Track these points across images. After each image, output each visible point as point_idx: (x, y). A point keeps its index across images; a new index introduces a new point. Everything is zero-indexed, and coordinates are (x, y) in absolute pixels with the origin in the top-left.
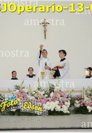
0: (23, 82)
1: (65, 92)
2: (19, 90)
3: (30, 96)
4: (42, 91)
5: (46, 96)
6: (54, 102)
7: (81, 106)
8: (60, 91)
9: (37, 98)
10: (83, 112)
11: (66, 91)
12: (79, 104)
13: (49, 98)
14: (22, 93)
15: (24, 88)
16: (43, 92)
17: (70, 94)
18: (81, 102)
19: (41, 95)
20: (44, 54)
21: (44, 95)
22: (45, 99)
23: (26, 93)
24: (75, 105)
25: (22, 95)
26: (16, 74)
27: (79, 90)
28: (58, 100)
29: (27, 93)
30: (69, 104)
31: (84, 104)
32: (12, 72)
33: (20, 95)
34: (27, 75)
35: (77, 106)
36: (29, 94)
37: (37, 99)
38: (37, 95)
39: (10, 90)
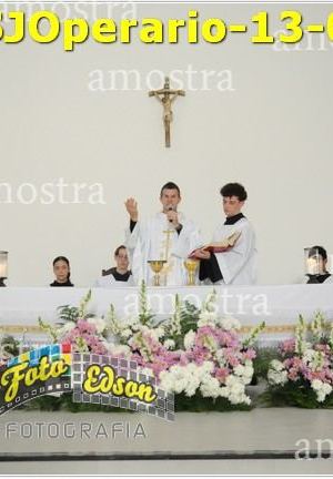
0: (89, 296)
1: (237, 330)
2: (76, 322)
3: (112, 344)
4: (155, 327)
5: (170, 343)
6: (199, 364)
7: (290, 381)
8: (218, 326)
9: (137, 351)
10: (299, 402)
11: (239, 326)
12: (285, 373)
13: (180, 352)
14: (86, 335)
15: (92, 316)
16: (160, 332)
17: (253, 337)
18: (291, 366)
19: (150, 340)
21: (162, 340)
22: (166, 353)
23: (99, 332)
24: (271, 375)
25: (84, 341)
28: (211, 359)
29: (104, 334)
31: (300, 373)
33: (78, 341)
34: (105, 273)
35: (278, 381)
36: (112, 337)
37: (136, 355)
38: (139, 339)
39: (45, 324)
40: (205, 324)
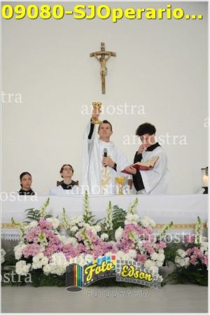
0: (48, 202)
1: (152, 227)
2: (38, 220)
3: (64, 237)
4: (95, 225)
5: (105, 236)
6: (125, 252)
7: (191, 265)
8: (139, 224)
9: (82, 242)
10: (198, 280)
11: (154, 224)
12: (188, 259)
13: (112, 243)
14: (45, 230)
15: (49, 216)
16: (98, 228)
17: (164, 232)
18: (192, 254)
19: (91, 234)
20: (105, 132)
21: (99, 234)
22: (102, 243)
23: (55, 228)
24: (178, 260)
25: (44, 235)
26: (30, 179)
27: (188, 222)
28: (134, 248)
29: (59, 230)
30: (161, 257)
31: (199, 259)
32: (19, 176)
33: (40, 235)
34: (59, 183)
35: (182, 265)
36: (64, 231)
37: (81, 244)
38: (83, 233)
39: (16, 222)
40: (130, 223)
